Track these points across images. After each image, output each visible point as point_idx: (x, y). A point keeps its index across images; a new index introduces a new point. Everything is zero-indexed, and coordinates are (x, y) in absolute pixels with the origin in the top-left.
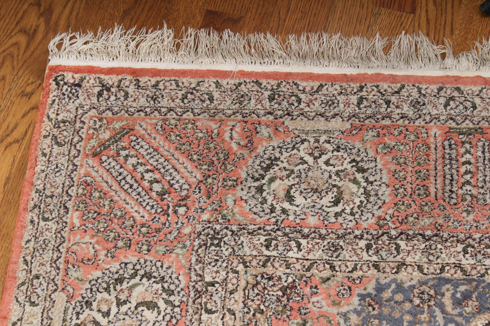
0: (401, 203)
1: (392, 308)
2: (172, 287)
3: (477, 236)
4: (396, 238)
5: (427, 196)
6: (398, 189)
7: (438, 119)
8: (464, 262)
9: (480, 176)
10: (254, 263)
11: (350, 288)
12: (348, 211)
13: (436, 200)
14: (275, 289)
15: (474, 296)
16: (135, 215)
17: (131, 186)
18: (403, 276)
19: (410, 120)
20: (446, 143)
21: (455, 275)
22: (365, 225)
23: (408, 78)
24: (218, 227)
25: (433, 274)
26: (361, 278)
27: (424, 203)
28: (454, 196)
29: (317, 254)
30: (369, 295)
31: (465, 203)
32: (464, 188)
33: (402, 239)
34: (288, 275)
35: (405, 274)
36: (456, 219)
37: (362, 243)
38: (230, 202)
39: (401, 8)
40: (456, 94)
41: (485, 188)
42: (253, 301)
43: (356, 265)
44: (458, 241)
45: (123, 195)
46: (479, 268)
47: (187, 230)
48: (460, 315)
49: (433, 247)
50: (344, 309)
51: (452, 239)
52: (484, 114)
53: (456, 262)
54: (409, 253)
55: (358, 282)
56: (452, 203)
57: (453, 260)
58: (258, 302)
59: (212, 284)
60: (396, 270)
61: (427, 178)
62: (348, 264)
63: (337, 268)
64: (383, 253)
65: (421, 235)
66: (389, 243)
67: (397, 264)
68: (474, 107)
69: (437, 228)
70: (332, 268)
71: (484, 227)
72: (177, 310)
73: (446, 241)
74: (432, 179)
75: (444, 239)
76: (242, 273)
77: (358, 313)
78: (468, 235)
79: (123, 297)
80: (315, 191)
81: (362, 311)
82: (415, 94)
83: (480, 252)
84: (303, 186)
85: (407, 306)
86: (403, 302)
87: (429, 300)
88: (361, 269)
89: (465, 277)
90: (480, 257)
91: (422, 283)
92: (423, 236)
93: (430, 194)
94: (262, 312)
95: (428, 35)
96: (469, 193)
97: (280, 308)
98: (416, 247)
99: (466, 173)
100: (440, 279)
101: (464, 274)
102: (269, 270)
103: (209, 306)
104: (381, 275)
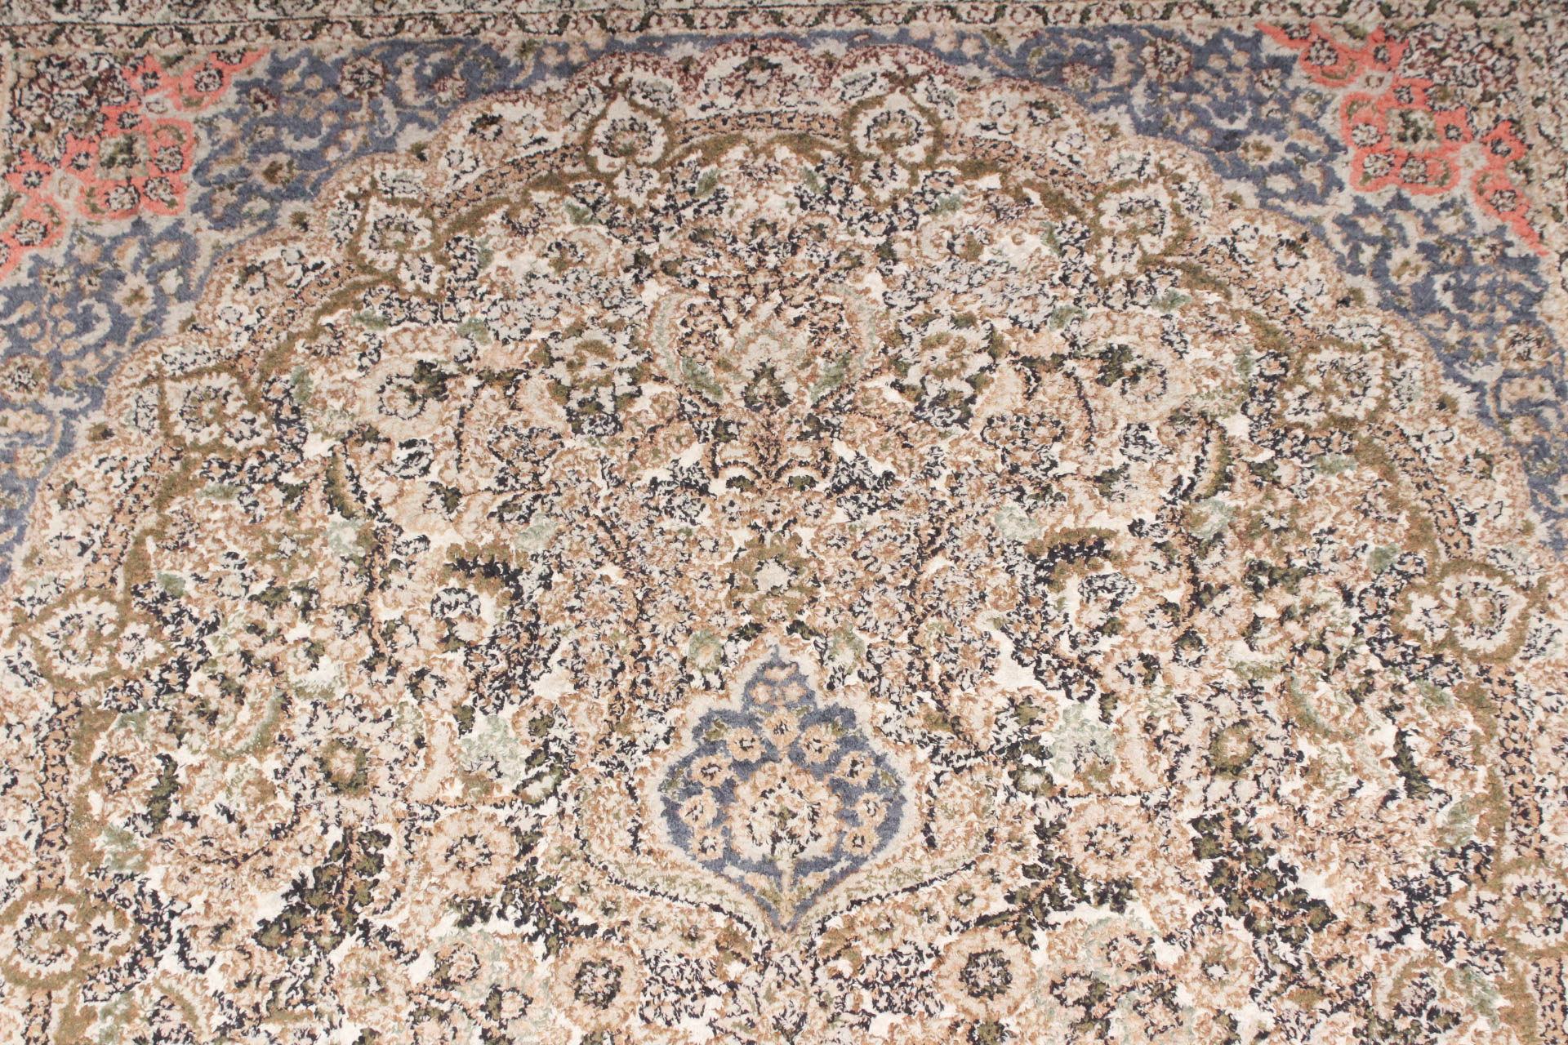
1: (300, 102)
8: (441, 9)
10: (33, 38)
11: (220, 72)
14: (73, 84)
15: (457, 70)
18: (323, 43)
25: (381, 35)
26: (242, 53)
29: (159, 14)
30: (257, 83)
34: (99, 57)
35: (328, 39)
42: (29, 108)
43: (234, 29)
46: (468, 19)
48: (430, 106)
50: (207, 113)
53: (427, 11)
55: (236, 60)
57: (420, 8)
58: (40, 111)
60: (310, 32)
62: (219, 28)
63: (197, 38)
64: (287, 5)
67: (312, 22)
70: (188, 37)
77: (234, 117)
81: (244, 112)
85: (330, 97)
86: (322, 90)
87: (372, 84)
88: (243, 36)
89: (441, 36)
91: (359, 54)
94: (48, 128)
97: (84, 119)
100: (393, 44)
101: (439, 32)
102: (63, 49)
104: (281, 44)
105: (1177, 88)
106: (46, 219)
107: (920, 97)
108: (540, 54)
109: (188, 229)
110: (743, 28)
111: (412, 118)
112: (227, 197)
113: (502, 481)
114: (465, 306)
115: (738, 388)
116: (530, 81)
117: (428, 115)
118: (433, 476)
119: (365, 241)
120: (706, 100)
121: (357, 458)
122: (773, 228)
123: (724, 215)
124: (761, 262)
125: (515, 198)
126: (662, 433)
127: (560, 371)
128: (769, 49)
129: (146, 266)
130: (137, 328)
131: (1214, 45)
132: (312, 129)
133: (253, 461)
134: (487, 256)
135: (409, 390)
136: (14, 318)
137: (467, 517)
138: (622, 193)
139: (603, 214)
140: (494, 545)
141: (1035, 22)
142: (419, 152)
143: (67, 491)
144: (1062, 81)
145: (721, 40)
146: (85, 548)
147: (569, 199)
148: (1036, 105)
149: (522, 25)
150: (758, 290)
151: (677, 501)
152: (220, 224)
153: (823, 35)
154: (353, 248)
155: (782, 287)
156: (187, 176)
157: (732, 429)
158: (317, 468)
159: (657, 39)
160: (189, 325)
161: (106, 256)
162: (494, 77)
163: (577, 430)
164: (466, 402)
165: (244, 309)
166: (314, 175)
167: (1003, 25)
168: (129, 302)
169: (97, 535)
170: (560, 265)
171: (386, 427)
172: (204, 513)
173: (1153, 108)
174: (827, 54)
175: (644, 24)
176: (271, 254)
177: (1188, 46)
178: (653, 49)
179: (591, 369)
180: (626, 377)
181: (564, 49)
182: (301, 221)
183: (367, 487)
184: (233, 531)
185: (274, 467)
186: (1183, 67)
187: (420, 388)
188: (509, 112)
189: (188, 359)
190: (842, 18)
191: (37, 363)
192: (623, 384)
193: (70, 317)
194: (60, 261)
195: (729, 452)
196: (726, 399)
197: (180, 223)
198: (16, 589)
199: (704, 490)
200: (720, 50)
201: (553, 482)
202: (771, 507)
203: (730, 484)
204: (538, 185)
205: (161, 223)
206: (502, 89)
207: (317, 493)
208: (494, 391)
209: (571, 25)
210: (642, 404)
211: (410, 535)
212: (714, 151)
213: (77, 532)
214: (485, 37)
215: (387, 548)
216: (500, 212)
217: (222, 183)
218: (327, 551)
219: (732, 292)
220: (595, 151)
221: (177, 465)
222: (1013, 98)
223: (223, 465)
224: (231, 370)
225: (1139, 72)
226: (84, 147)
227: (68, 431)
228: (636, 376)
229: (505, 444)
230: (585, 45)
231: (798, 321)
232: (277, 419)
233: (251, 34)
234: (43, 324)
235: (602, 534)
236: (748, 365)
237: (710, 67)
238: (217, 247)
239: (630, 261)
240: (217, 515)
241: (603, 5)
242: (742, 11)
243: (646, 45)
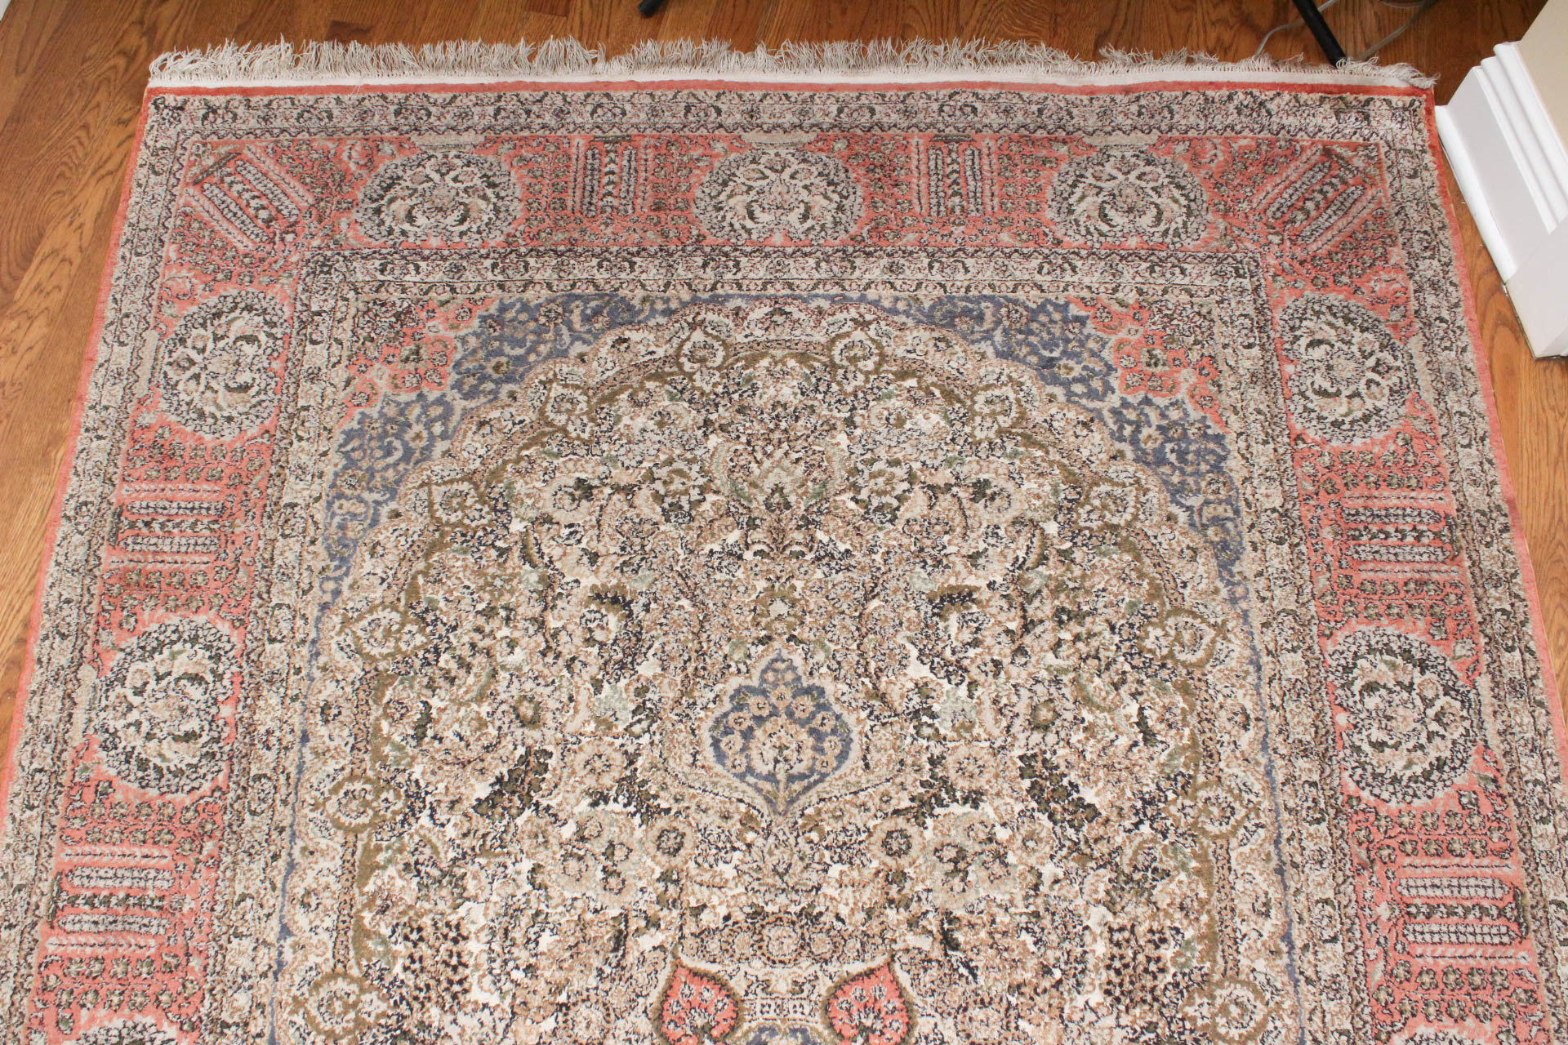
0: (534, 218)
1: (515, 328)
2: (275, 319)
3: (614, 249)
4: (526, 255)
5: (563, 210)
6: (532, 203)
7: (582, 128)
8: (598, 276)
9: (624, 187)
10: (366, 289)
11: (470, 310)
12: (475, 229)
13: (573, 213)
14: (388, 315)
15: (605, 311)
16: (239, 245)
17: (235, 214)
18: (530, 294)
19: (551, 130)
20: (590, 153)
22: (492, 243)
23: (552, 85)
24: (329, 253)
25: (562, 290)
26: (483, 299)
27: (559, 217)
28: (593, 208)
29: (438, 276)
30: (491, 316)
31: (604, 216)
32: (605, 199)
33: (531, 256)
34: (403, 300)
35: (532, 292)
36: (592, 232)
37: (488, 263)
38: (344, 226)
39: (553, 11)
40: (605, 100)
41: (628, 199)
42: (363, 328)
43: (479, 285)
44: (593, 255)
45: (225, 225)
46: (613, 282)
47: (294, 258)
48: (589, 331)
49: (565, 263)
50: (462, 333)
51: (586, 253)
52: (634, 120)
53: (589, 277)
54: (538, 271)
55: (480, 303)
56: (590, 216)
57: (585, 275)
58: (368, 330)
59: (319, 314)
60: (522, 288)
61: (565, 190)
62: (471, 285)
63: (458, 291)
64: (510, 272)
65: (553, 250)
66: (518, 261)
67: (524, 282)
68: (624, 113)
69: (571, 243)
70: (453, 290)
71: (623, 239)
72: (279, 342)
73: (581, 255)
74: (570, 192)
75: (578, 254)
76: (352, 300)
77: (477, 335)
78: (604, 249)
79: (220, 332)
80: (440, 210)
81: (482, 333)
82: (559, 102)
83: (616, 265)
84: (427, 206)
85: (532, 325)
86: (528, 321)
87: (556, 319)
88: (484, 290)
89: (597, 292)
90: (615, 270)
91: (550, 301)
92: (555, 252)
93: (566, 207)
94: (372, 340)
95: (580, 39)
96: (610, 204)
97: (393, 335)
98: (546, 264)
99: (609, 183)
100: (570, 295)
101: (596, 290)
102: (383, 295)
103: (314, 337)
104: (506, 295)
105: (1020, 332)
106: (369, 391)
107: (872, 333)
108: (653, 303)
109: (449, 399)
110: (770, 291)
111: (579, 338)
112: (472, 381)
113: (623, 549)
114: (605, 447)
115: (761, 498)
116: (647, 318)
117: (587, 337)
118: (583, 545)
119: (549, 408)
120: (748, 332)
121: (540, 533)
122: (785, 406)
123: (757, 398)
124: (777, 426)
125: (636, 385)
126: (717, 523)
127: (658, 486)
128: (785, 304)
129: (424, 419)
130: (417, 454)
131: (1042, 308)
132: (520, 343)
133: (480, 533)
134: (619, 419)
135: (571, 494)
136: (349, 448)
137: (603, 569)
138: (698, 384)
139: (687, 395)
140: (617, 586)
141: (939, 292)
142: (582, 358)
143: (374, 547)
144: (954, 326)
145: (758, 298)
146: (383, 580)
147: (667, 387)
148: (939, 340)
149: (643, 286)
150: (775, 442)
151: (724, 563)
152: (467, 396)
153: (817, 296)
154: (542, 412)
155: (788, 440)
156: (449, 369)
157: (758, 522)
158: (517, 538)
159: (721, 296)
160: (447, 453)
161: (402, 413)
162: (626, 316)
163: (668, 520)
164: (604, 502)
165: (478, 445)
166: (521, 369)
167: (921, 293)
168: (414, 439)
169: (391, 573)
170: (661, 424)
171: (558, 515)
172: (451, 563)
173: (1006, 343)
174: (818, 307)
175: (714, 288)
176: (495, 414)
177: (1027, 308)
178: (718, 302)
179: (677, 485)
180: (697, 491)
181: (667, 301)
182: (513, 396)
183: (545, 550)
184: (468, 573)
185: (492, 537)
186: (1024, 320)
187: (578, 493)
188: (634, 336)
189: (445, 473)
190: (828, 287)
191: (360, 473)
192: (695, 494)
193: (380, 448)
194: (376, 416)
195: (755, 535)
196: (754, 505)
197: (444, 395)
198: (344, 602)
199: (740, 557)
200: (757, 303)
201: (652, 550)
202: (779, 568)
203: (755, 554)
204: (649, 378)
205: (432, 396)
206: (631, 323)
207: (516, 553)
208: (621, 496)
209: (672, 287)
210: (706, 506)
211: (569, 578)
212: (752, 361)
213: (379, 571)
214: (622, 293)
215: (556, 586)
216: (627, 393)
217: (469, 373)
218: (521, 586)
219: (760, 443)
220: (683, 360)
221: (437, 534)
222: (925, 335)
223: (463, 535)
224: (470, 480)
225: (998, 322)
226: (392, 351)
227: (376, 514)
228: (703, 490)
229: (626, 528)
230: (679, 298)
231: (798, 460)
232: (494, 509)
233: (489, 288)
234: (365, 451)
235: (680, 581)
236: (768, 485)
237: (751, 313)
238: (464, 409)
239: (701, 423)
240: (459, 564)
241: (690, 276)
242: (770, 282)
243: (714, 299)
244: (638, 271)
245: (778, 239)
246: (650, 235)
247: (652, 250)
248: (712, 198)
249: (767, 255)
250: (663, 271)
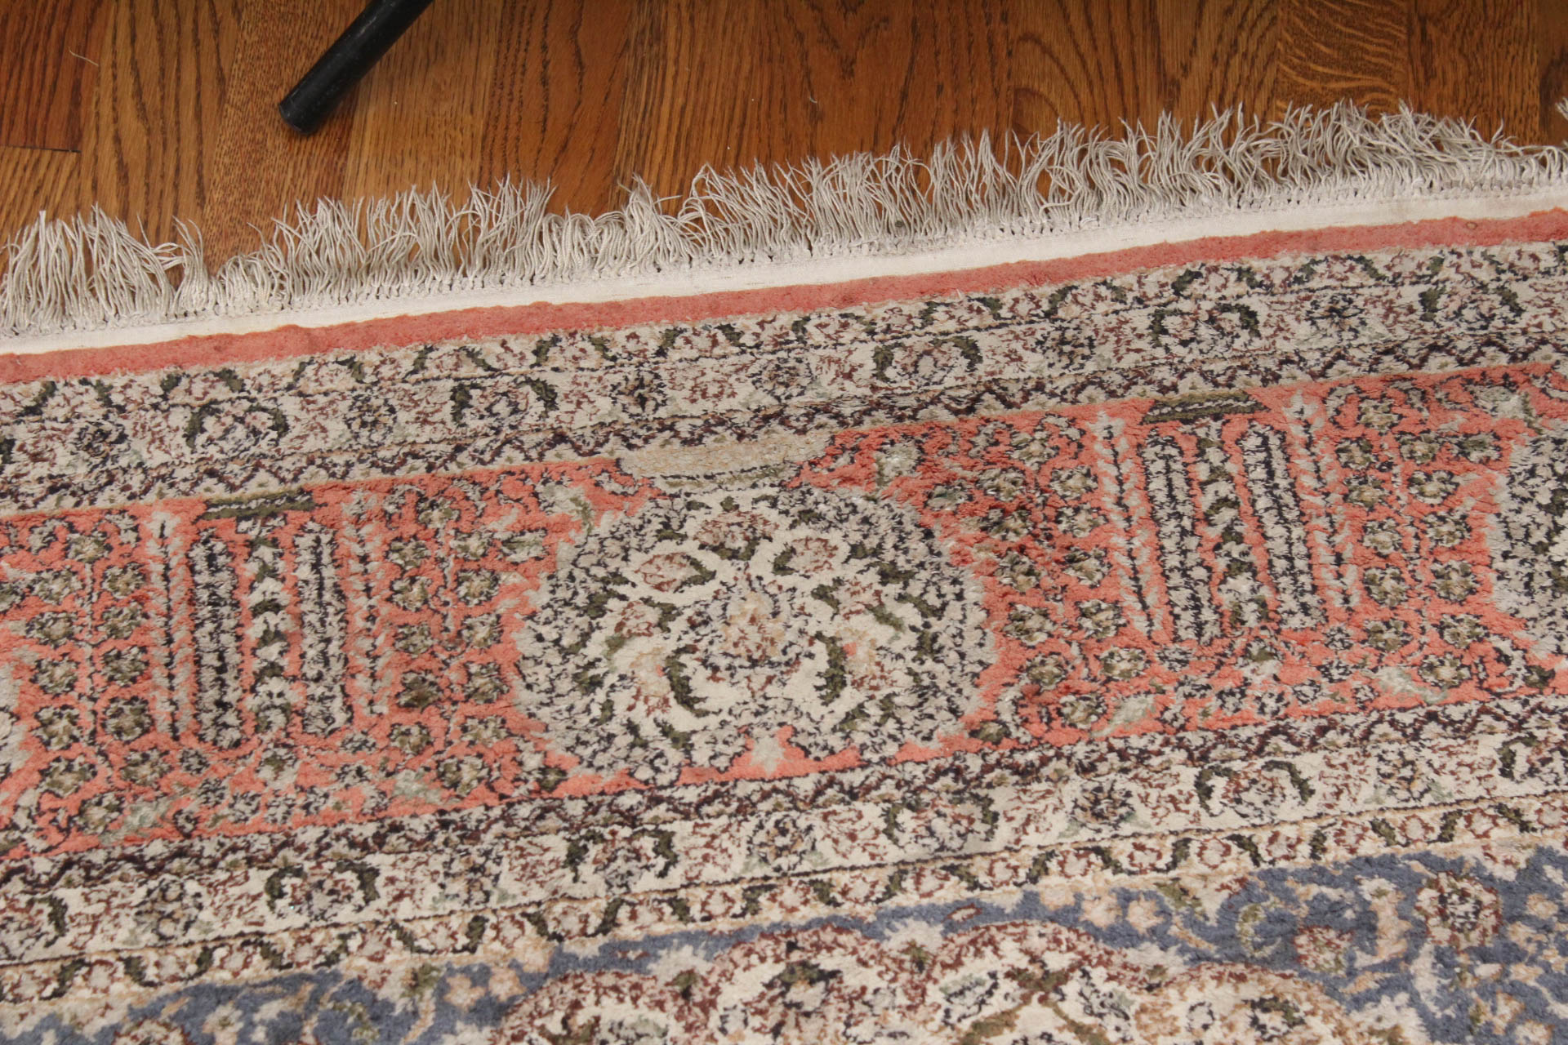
0: (62, 766)
3: (309, 836)
4: (52, 882)
5: (146, 731)
6: (51, 722)
7: (168, 479)
8: (272, 924)
9: (310, 645)
13: (176, 738)
15: (308, 1029)
18: (79, 1001)
19: (79, 493)
20: (199, 552)
21: (246, 974)
23: (65, 357)
25: (174, 978)
27: (136, 757)
28: (230, 718)
31: (267, 737)
32: (261, 689)
33: (70, 884)
35: (86, 993)
36: (239, 791)
39: (34, 139)
40: (221, 392)
41: (328, 680)
44: (250, 861)
46: (318, 938)
49: (173, 893)
51: (230, 858)
52: (313, 444)
53: (248, 930)
54: (95, 925)
56: (225, 744)
57: (236, 925)
60: (55, 985)
61: (142, 672)
64: (12, 939)
65: (130, 859)
66: (31, 903)
67: (57, 966)
68: (282, 427)
69: (180, 829)
71: (331, 802)
73: (214, 865)
74: (159, 675)
75: (206, 862)
78: (280, 837)
82: (91, 407)
83: (320, 885)
89: (276, 973)
90: (320, 901)
91: (140, 1016)
92: (138, 861)
93: (153, 722)
95: (124, 215)
96: (278, 701)
98: (116, 901)
99: (266, 639)
100: (198, 992)
101: (272, 966)
104: (7, 1008)
105: (1485, 956)
107: (1073, 1007)
108: (442, 990)
110: (770, 914)
116: (432, 1036)
128: (818, 947)
131: (1531, 875)
141: (1239, 863)
144: (1298, 959)
145: (737, 939)
148: (1261, 1005)
149: (407, 939)
153: (901, 914)
159: (634, 945)
162: (370, 1036)
167: (1189, 873)
173: (1451, 994)
174: (912, 947)
175: (609, 923)
177: (1490, 884)
178: (628, 963)
181: (481, 976)
186: (1488, 920)
190: (929, 883)
200: (737, 954)
209: (490, 933)
214: (353, 965)
222: (1223, 996)
225: (1418, 934)
230: (515, 965)
237: (725, 986)
241: (538, 894)
242: (765, 886)
243: (616, 957)
244: (385, 893)
245: (768, 755)
246: (408, 782)
247: (418, 827)
248: (565, 653)
249: (746, 809)
250: (458, 886)
